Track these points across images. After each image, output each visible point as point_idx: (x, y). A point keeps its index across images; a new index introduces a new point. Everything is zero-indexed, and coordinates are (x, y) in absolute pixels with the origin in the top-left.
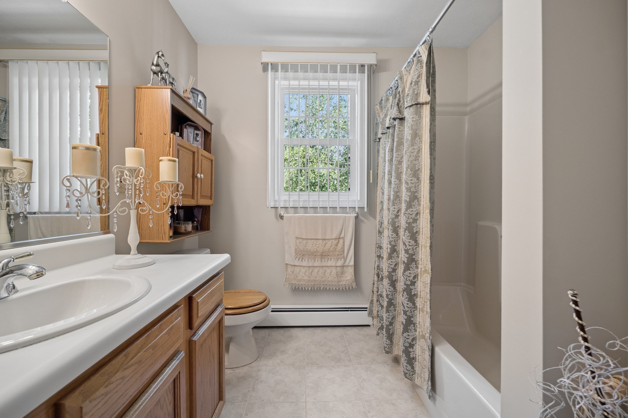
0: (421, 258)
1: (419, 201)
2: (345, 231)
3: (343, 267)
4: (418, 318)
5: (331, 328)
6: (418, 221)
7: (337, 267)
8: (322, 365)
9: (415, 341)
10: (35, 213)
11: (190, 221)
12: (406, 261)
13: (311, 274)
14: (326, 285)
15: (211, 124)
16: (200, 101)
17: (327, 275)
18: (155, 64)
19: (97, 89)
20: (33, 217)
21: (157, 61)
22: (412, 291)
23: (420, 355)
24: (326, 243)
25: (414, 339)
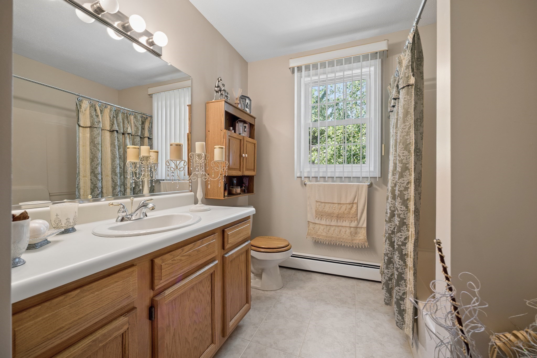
0: (412, 222)
1: (410, 171)
2: (359, 198)
3: (356, 228)
4: (408, 275)
5: (346, 278)
6: (409, 190)
7: (350, 227)
8: (330, 303)
9: (405, 295)
10: (164, 180)
11: (239, 186)
12: (398, 224)
13: (329, 231)
14: (342, 241)
15: (255, 118)
16: (247, 103)
17: (343, 234)
18: (217, 86)
19: (188, 107)
20: (163, 182)
21: (218, 84)
22: (403, 251)
23: (410, 308)
24: (341, 207)
25: (404, 293)
